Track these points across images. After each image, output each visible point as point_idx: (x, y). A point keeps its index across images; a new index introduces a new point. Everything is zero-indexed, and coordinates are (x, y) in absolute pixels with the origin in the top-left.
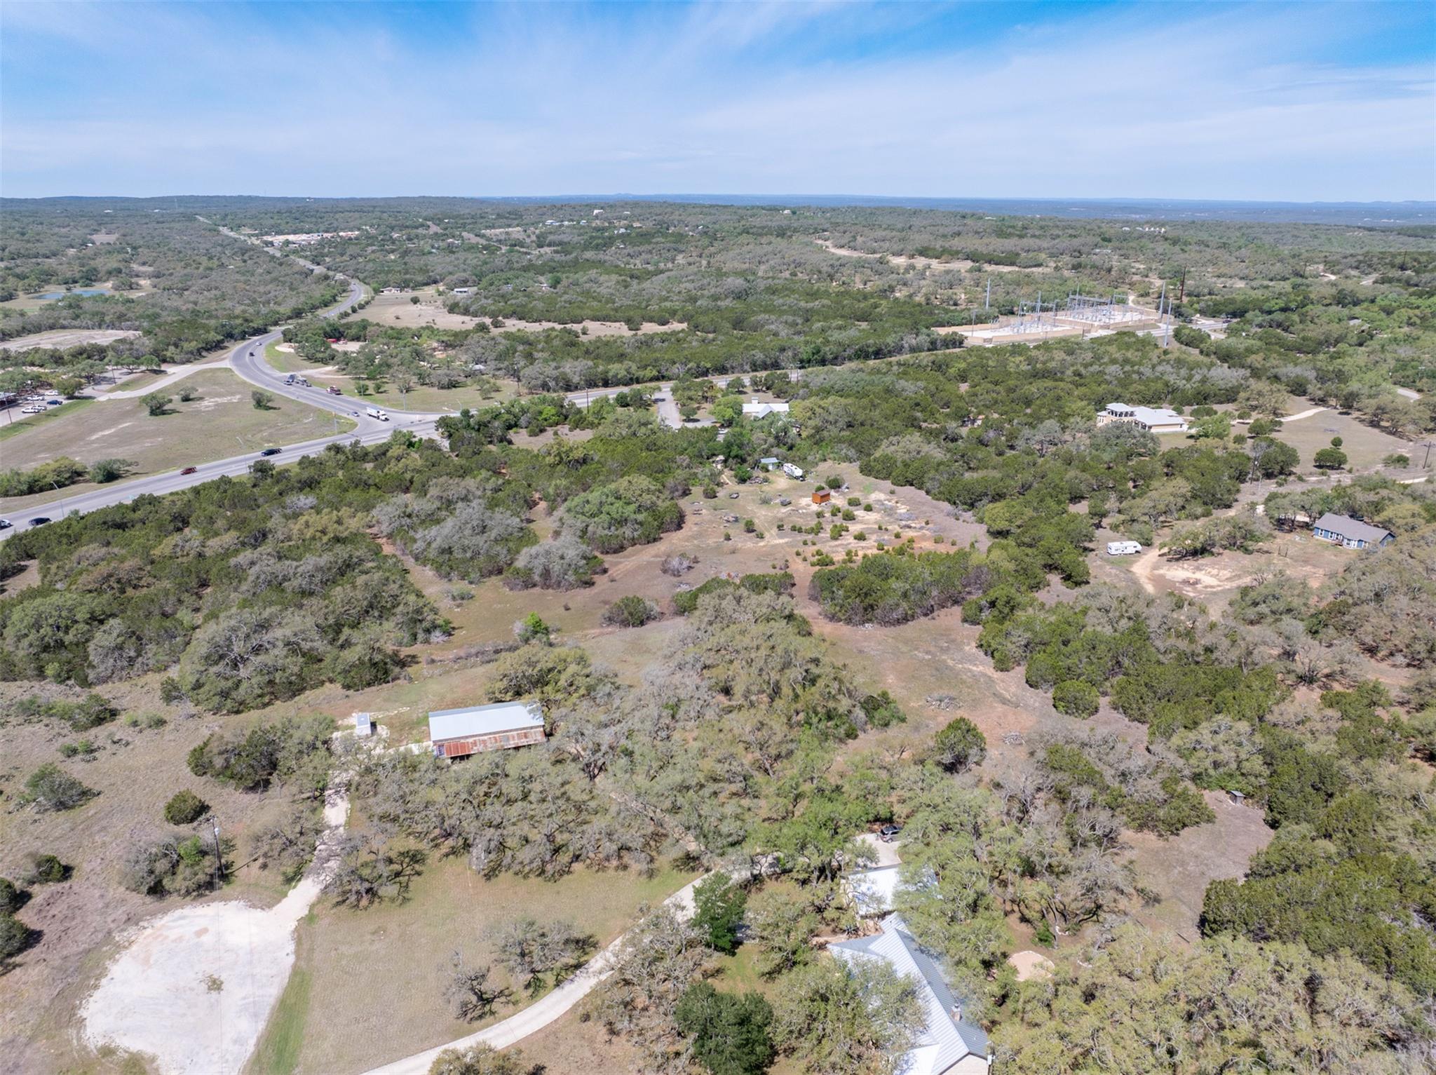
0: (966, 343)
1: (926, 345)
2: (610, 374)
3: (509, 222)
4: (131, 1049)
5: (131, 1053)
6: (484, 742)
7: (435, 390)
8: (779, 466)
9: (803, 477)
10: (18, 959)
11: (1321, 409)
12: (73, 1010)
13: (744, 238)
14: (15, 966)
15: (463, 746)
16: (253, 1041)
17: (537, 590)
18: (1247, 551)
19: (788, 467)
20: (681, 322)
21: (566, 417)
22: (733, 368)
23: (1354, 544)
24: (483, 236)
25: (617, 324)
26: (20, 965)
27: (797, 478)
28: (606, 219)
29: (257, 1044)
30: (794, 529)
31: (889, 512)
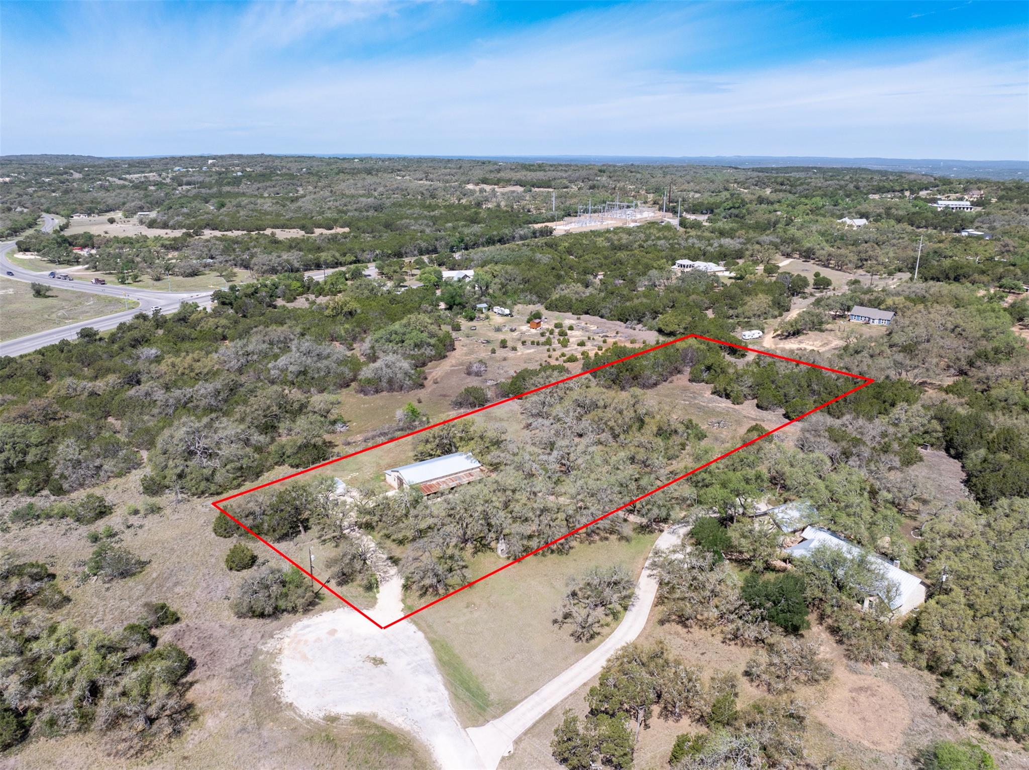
0: (555, 233)
1: (530, 235)
2: (322, 259)
3: (141, 169)
4: (351, 713)
5: (352, 716)
6: (444, 482)
7: (180, 278)
8: (489, 308)
9: (511, 315)
10: (189, 678)
11: (791, 260)
12: (276, 700)
13: (341, 176)
14: (192, 684)
15: (431, 486)
16: (442, 688)
17: (384, 393)
18: (822, 331)
19: (497, 309)
20: (342, 227)
21: (309, 288)
22: (406, 253)
23: (876, 322)
24: (125, 179)
25: (294, 230)
26: (196, 682)
27: (507, 315)
28: (222, 166)
29: (447, 688)
30: (533, 343)
31: (585, 329)
